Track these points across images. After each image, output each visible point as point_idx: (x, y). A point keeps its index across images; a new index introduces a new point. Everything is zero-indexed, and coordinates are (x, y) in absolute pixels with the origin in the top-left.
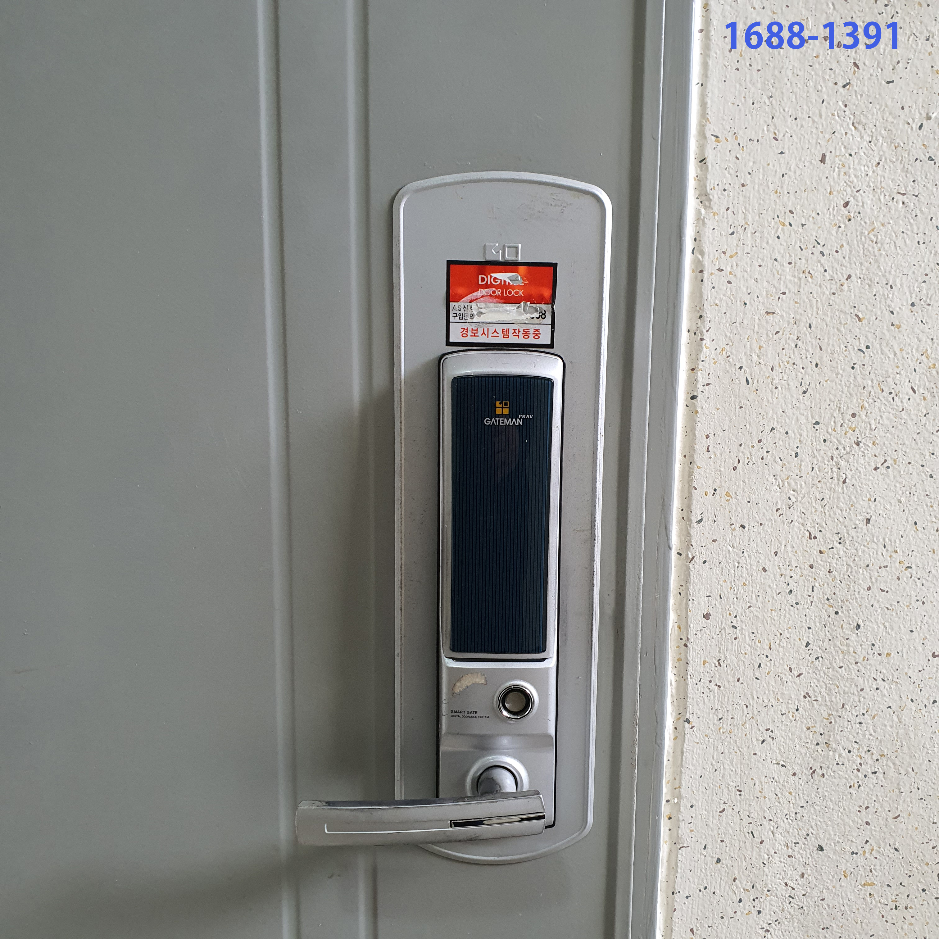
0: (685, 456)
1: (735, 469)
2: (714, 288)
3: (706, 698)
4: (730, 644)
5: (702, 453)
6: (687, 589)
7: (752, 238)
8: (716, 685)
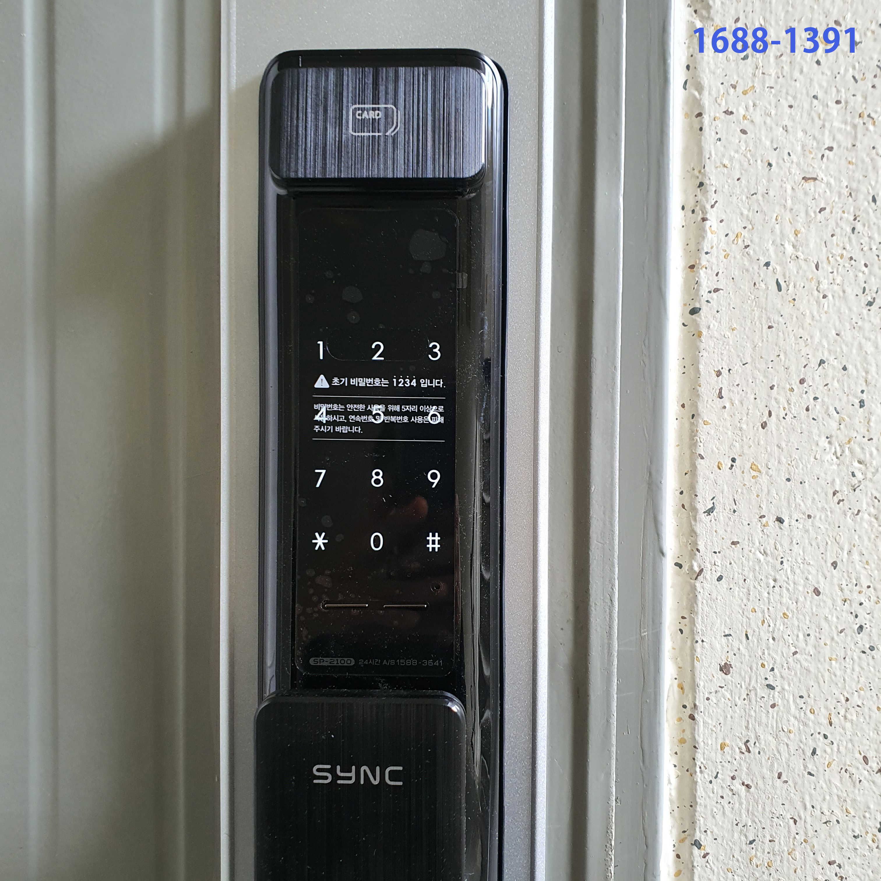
0: (683, 406)
1: (764, 426)
2: (720, 140)
3: (726, 806)
4: (764, 715)
5: (710, 400)
6: (693, 622)
7: (777, 64)
8: (743, 784)
